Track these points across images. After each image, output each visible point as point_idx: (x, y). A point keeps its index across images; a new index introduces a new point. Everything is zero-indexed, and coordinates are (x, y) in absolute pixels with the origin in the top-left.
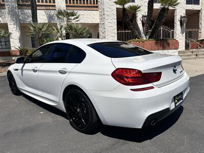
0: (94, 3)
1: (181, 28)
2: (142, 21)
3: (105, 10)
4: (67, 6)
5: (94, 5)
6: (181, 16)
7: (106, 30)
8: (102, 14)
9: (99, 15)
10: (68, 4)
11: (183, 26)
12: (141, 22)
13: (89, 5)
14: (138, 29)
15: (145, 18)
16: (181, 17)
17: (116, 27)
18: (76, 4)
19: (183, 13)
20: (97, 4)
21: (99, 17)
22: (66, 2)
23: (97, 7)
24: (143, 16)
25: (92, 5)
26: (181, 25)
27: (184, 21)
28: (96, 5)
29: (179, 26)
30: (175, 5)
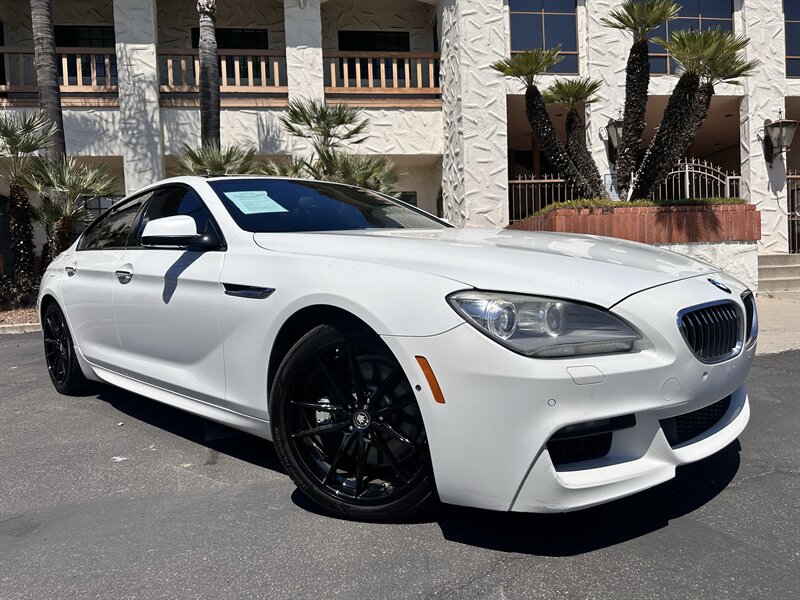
0: (426, 84)
1: (770, 167)
2: (609, 144)
3: (464, 103)
4: (327, 96)
5: (426, 91)
6: (767, 121)
7: (466, 176)
8: (455, 117)
9: (442, 125)
10: (334, 89)
11: (776, 161)
12: (603, 146)
13: (408, 89)
14: (589, 167)
15: (620, 130)
16: (769, 126)
17: (505, 164)
18: (359, 89)
19: (776, 111)
20: (437, 84)
21: (442, 134)
22: (327, 83)
23: (438, 96)
24: (613, 124)
25: (420, 89)
26: (770, 154)
27: (779, 139)
28: (432, 90)
29: (762, 159)
30: (738, 74)
